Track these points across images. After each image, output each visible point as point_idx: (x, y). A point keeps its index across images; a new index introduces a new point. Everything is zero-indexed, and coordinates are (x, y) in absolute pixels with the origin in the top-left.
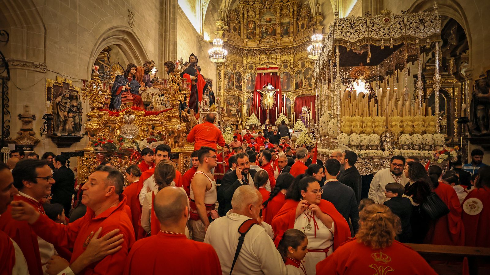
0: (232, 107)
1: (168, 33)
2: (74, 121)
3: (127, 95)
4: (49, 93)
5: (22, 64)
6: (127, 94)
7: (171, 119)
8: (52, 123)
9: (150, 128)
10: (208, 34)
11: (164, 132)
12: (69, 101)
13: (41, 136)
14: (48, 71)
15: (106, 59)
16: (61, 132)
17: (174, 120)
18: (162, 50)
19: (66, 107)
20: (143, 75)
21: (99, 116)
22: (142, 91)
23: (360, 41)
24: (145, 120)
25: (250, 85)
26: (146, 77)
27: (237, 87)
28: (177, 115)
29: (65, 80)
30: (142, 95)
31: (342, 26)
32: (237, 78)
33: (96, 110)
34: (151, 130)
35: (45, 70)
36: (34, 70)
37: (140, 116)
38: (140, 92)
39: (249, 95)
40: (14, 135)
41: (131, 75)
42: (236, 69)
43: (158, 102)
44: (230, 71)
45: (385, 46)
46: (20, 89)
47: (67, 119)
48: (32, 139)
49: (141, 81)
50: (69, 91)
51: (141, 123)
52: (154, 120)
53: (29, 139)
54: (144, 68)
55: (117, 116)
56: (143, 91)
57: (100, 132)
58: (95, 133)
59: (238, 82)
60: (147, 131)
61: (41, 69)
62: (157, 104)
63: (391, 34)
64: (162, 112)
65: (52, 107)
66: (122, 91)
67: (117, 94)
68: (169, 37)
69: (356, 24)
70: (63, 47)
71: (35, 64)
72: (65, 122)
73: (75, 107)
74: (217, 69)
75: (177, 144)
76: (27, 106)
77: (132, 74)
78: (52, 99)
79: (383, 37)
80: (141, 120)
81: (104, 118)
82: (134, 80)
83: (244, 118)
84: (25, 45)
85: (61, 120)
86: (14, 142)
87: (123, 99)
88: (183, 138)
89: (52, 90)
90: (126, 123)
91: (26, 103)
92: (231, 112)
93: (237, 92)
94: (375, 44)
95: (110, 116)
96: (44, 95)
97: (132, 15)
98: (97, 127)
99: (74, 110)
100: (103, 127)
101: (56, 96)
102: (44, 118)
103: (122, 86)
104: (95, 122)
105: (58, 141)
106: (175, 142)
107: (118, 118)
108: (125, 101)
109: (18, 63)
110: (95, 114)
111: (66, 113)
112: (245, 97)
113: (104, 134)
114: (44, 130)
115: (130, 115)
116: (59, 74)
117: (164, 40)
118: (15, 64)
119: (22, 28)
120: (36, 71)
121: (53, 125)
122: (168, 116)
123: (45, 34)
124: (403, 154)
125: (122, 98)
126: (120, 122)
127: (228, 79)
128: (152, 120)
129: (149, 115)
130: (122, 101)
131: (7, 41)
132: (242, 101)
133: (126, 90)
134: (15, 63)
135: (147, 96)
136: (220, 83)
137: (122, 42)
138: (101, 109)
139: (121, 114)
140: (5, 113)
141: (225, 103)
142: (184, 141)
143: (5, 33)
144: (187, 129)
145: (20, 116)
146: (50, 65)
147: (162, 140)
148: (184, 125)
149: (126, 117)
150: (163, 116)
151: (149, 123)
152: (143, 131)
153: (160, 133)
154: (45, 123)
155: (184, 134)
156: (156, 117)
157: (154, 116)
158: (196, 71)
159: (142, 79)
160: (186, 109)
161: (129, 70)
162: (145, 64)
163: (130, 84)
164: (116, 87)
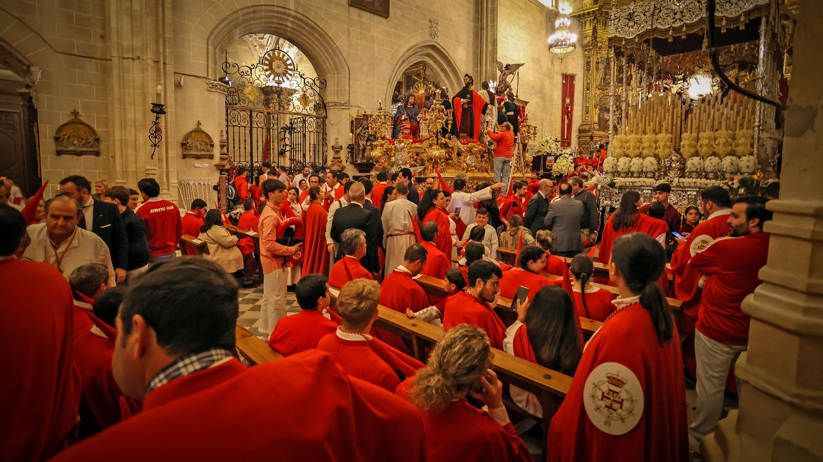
2: (372, 149)
4: (352, 126)
5: (334, 104)
6: (405, 123)
7: (432, 146)
8: (354, 152)
9: (415, 155)
11: (426, 158)
12: (367, 131)
13: (347, 163)
14: (352, 107)
16: (361, 160)
18: (477, 53)
19: (365, 137)
21: (382, 145)
22: (420, 119)
23: (639, 36)
24: (412, 148)
28: (435, 142)
29: (365, 112)
31: (618, 19)
33: (380, 139)
34: (416, 157)
35: (349, 107)
36: (342, 108)
37: (409, 144)
38: (418, 119)
40: (329, 163)
45: (674, 38)
46: (333, 125)
47: (365, 147)
48: (340, 166)
50: (367, 122)
51: (408, 150)
52: (419, 147)
53: (338, 165)
54: (425, 94)
55: (393, 145)
58: (379, 160)
60: (413, 157)
61: (346, 106)
63: (684, 18)
64: (426, 139)
65: (354, 138)
66: (401, 120)
68: (487, 35)
69: (635, 14)
70: (363, 82)
71: (342, 103)
72: (364, 150)
73: (373, 136)
74: (585, 56)
75: (434, 170)
76: (337, 139)
77: (410, 103)
78: (354, 130)
79: (674, 25)
80: (409, 148)
81: (385, 147)
84: (336, 88)
85: (361, 149)
86: (329, 168)
89: (354, 123)
90: (398, 151)
91: (336, 136)
94: (660, 37)
95: (389, 144)
96: (349, 128)
97: (434, 25)
98: (380, 154)
100: (384, 154)
101: (357, 128)
102: (348, 148)
103: (401, 116)
104: (378, 150)
105: (358, 167)
106: (433, 168)
107: (393, 146)
108: (403, 129)
109: (331, 104)
110: (378, 143)
111: (364, 143)
113: (385, 161)
114: (348, 158)
115: (401, 144)
116: (360, 107)
117: (479, 40)
118: (330, 106)
119: (334, 74)
122: (429, 144)
123: (349, 75)
124: (681, 184)
125: (400, 127)
126: (395, 150)
127: (603, 70)
128: (417, 147)
129: (415, 143)
130: (400, 130)
131: (325, 87)
133: (405, 119)
136: (590, 78)
137: (426, 57)
138: (383, 138)
139: (395, 142)
140: (325, 145)
141: (596, 108)
142: (442, 166)
143: (324, 81)
144: (449, 155)
145: (333, 146)
146: (353, 102)
147: (422, 165)
148: (443, 151)
149: (398, 145)
150: (426, 144)
151: (414, 150)
152: (411, 157)
153: (422, 160)
154: (349, 152)
155: (442, 160)
156: (421, 145)
157: (418, 144)
158: (471, 93)
159: (423, 106)
160: (447, 135)
161: (408, 99)
162: (426, 90)
163: (409, 112)
164: (397, 118)
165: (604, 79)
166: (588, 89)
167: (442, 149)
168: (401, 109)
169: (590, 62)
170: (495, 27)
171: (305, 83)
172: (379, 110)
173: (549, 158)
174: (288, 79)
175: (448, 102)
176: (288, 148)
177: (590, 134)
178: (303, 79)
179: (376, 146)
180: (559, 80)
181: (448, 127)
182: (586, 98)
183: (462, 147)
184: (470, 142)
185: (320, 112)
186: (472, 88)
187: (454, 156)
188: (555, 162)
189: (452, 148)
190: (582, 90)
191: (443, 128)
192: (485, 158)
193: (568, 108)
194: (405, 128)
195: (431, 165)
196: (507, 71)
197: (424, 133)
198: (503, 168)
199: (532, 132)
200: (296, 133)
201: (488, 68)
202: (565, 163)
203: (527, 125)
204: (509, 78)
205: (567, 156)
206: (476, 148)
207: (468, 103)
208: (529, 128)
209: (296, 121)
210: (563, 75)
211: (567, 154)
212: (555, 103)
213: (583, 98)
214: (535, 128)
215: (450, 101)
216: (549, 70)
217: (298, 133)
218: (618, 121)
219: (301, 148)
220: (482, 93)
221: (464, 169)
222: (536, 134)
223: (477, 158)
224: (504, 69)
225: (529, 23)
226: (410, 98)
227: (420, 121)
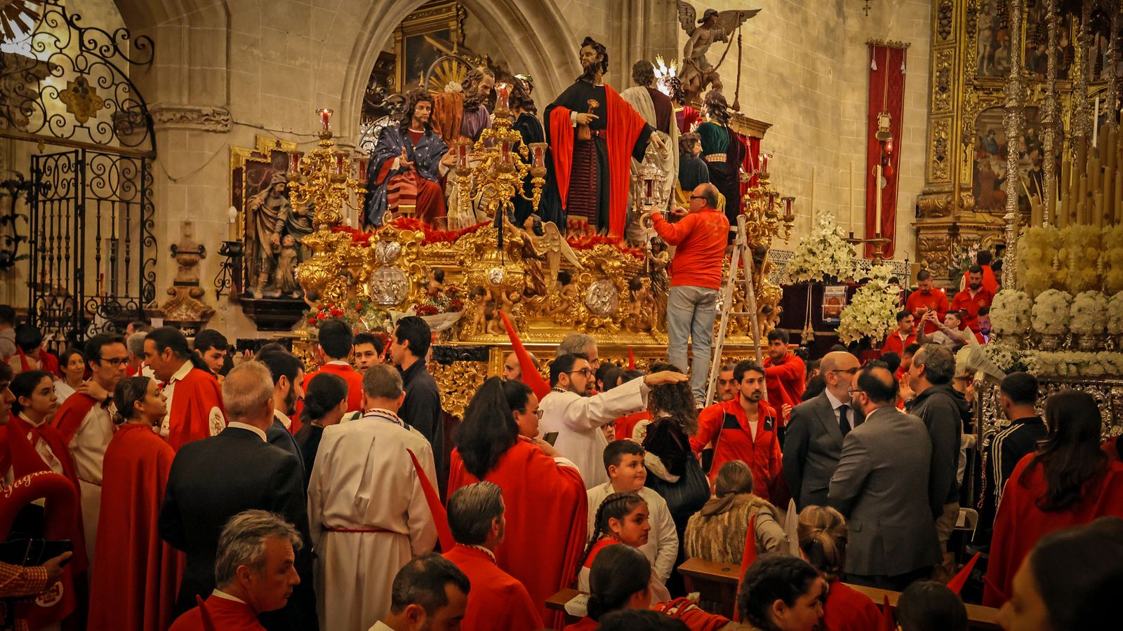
2: (298, 256)
3: (402, 184)
4: (237, 184)
5: (178, 116)
6: (403, 180)
7: (484, 252)
8: (244, 265)
9: (432, 279)
11: (466, 288)
13: (218, 299)
14: (236, 126)
15: (453, 25)
16: (263, 290)
17: (489, 256)
19: (276, 220)
20: (459, 116)
21: (330, 247)
22: (447, 169)
24: (423, 257)
29: (278, 144)
33: (325, 229)
34: (434, 284)
35: (226, 125)
36: (204, 127)
37: (413, 244)
38: (443, 171)
40: (162, 299)
41: (417, 124)
46: (175, 181)
47: (278, 252)
48: (196, 308)
50: (283, 175)
51: (412, 264)
52: (445, 256)
53: (192, 307)
54: (464, 95)
55: (364, 246)
57: (329, 288)
58: (320, 291)
60: (426, 285)
61: (218, 122)
65: (243, 223)
66: (390, 173)
67: (379, 182)
70: (272, 52)
71: (205, 113)
72: (274, 260)
73: (302, 216)
75: (491, 323)
76: (188, 224)
77: (418, 120)
78: (244, 200)
80: (414, 257)
81: (340, 251)
82: (429, 135)
84: (186, 66)
85: (264, 256)
86: (161, 314)
87: (391, 196)
88: (512, 307)
89: (244, 175)
90: (381, 264)
91: (185, 216)
92: (1002, 186)
96: (226, 191)
98: (324, 275)
99: (297, 227)
102: (223, 253)
103: (391, 159)
104: (318, 263)
105: (256, 313)
106: (489, 317)
107: (366, 251)
108: (395, 200)
109: (170, 115)
110: (318, 240)
111: (275, 237)
113: (341, 295)
114: (224, 283)
115: (389, 242)
116: (262, 128)
118: (165, 119)
119: (180, 21)
120: (208, 131)
121: (246, 268)
122: (477, 245)
123: (229, 25)
125: (388, 192)
126: (370, 263)
127: (987, 33)
128: (439, 255)
129: (432, 243)
130: (387, 202)
131: (151, 62)
133: (403, 170)
134: (166, 116)
136: (948, 57)
138: (335, 226)
139: (372, 239)
140: (148, 241)
141: (966, 145)
142: (514, 313)
143: (146, 42)
144: (534, 279)
145: (173, 247)
146: (239, 109)
147: (453, 309)
148: (517, 267)
149: (380, 249)
150: (465, 245)
151: (431, 264)
152: (418, 285)
153: (453, 292)
154: (226, 265)
155: (515, 296)
156: (449, 248)
157: (443, 244)
158: (601, 93)
159: (457, 129)
160: (529, 221)
161: (410, 109)
162: (467, 81)
163: (414, 148)
164: (376, 164)
165: (991, 58)
166: (943, 89)
167: (515, 261)
168: (389, 139)
169: (949, 9)
171: (81, 44)
172: (322, 137)
173: (831, 291)
174: (24, 28)
175: (532, 121)
176: (23, 248)
177: (949, 219)
178: (75, 33)
179: (312, 249)
180: (857, 61)
181: (531, 195)
182: (936, 116)
183: (577, 258)
184: (596, 241)
185: (134, 140)
186: (604, 80)
187: (551, 282)
188: (849, 303)
189: (544, 259)
190: (926, 91)
191: (516, 199)
192: (643, 290)
193: (884, 143)
194: (403, 197)
195: (482, 309)
196: (706, 33)
197: (459, 213)
198: (693, 318)
199: (781, 212)
200: (52, 201)
201: (653, 21)
202: (875, 305)
203: (766, 194)
204: (713, 53)
205: (882, 284)
206: (617, 258)
207: (593, 125)
208: (771, 200)
209: (51, 163)
210: (871, 45)
211: (883, 278)
212: (845, 127)
213: (930, 113)
214: (789, 201)
215: (540, 117)
216: (830, 31)
217: (60, 200)
218: (1032, 182)
219: (67, 249)
220: (633, 94)
221: (578, 323)
222: (792, 219)
223: (619, 289)
224: (697, 25)
226: (417, 106)
227: (446, 175)
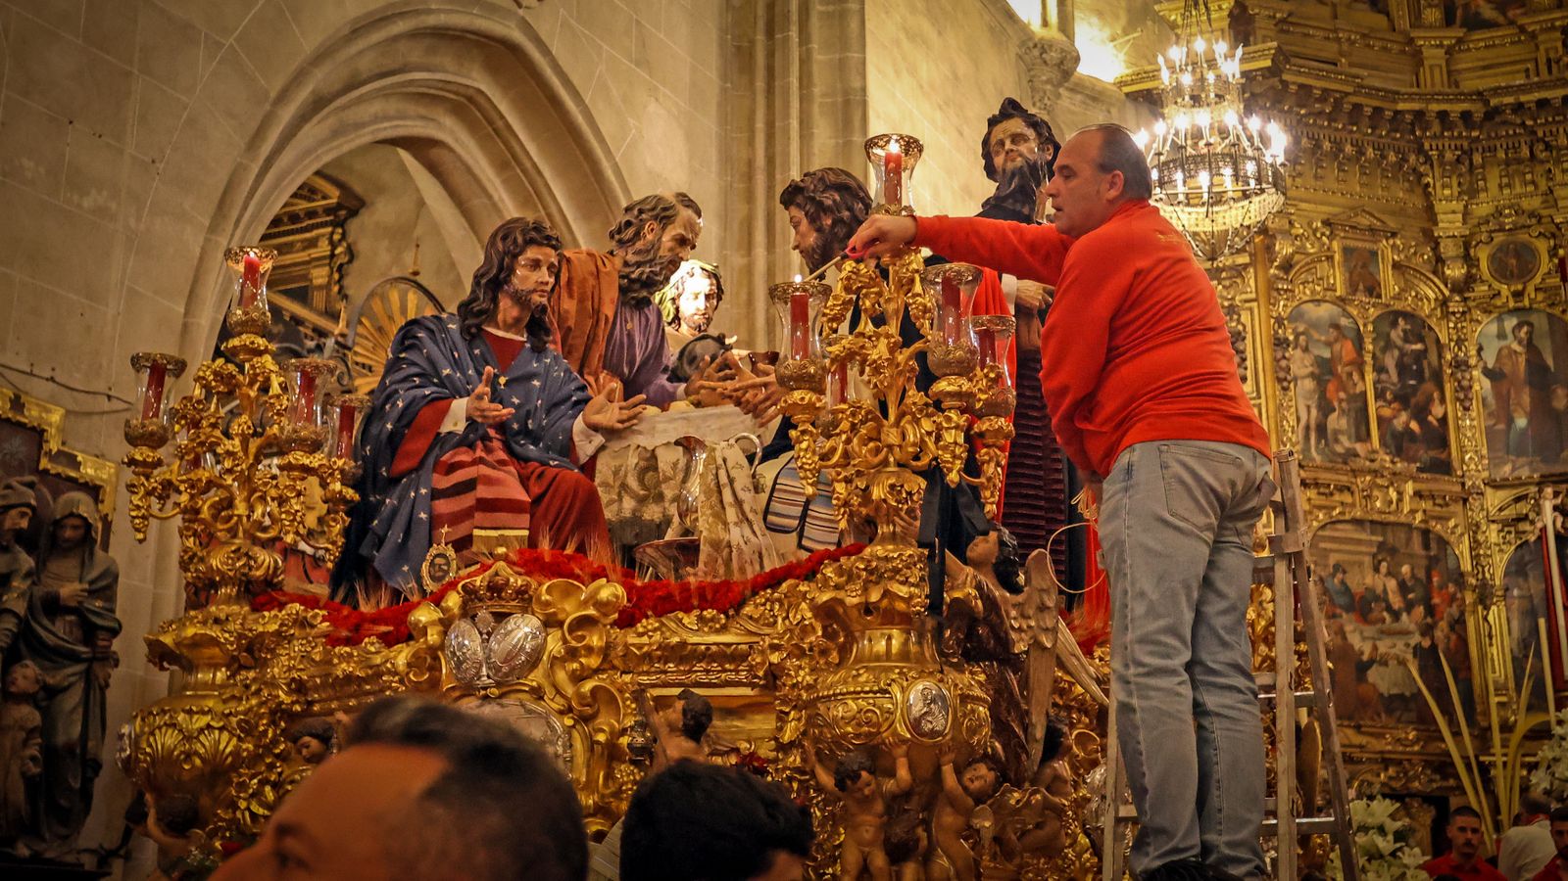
0: (1369, 630)
1: (794, 34)
2: (47, 729)
3: (483, 470)
6: (481, 461)
7: (851, 639)
9: (672, 728)
10: (1107, 33)
11: (795, 759)
12: (27, 562)
15: (320, 275)
17: (881, 646)
18: (750, 163)
20: (608, 310)
22: (599, 439)
24: (633, 661)
25: (1521, 422)
26: (634, 324)
27: (1399, 443)
28: (910, 592)
29: (17, 404)
30: (604, 469)
32: (1390, 361)
33: (228, 600)
38: (585, 448)
39: (1523, 508)
41: (515, 312)
42: (1373, 290)
43: (739, 503)
44: (1325, 311)
49: (595, 360)
50: (31, 485)
51: (588, 686)
52: (707, 656)
54: (618, 262)
55: (389, 641)
56: (611, 433)
57: (242, 786)
58: (205, 801)
59: (1403, 399)
62: (731, 514)
64: (773, 580)
66: (441, 441)
67: (403, 465)
68: (805, 61)
73: (69, 610)
77: (520, 299)
80: (594, 662)
82: (539, 350)
83: (1506, 728)
87: (443, 506)
88: (968, 814)
90: (468, 691)
92: (1373, 675)
93: (1409, 488)
95: (333, 640)
98: (227, 744)
99: (50, 639)
100: (275, 742)
103: (439, 405)
104: (210, 703)
107: (402, 655)
108: (466, 514)
110: (214, 632)
112: (1493, 534)
115: (501, 617)
117: (760, 84)
122: (827, 613)
125: (436, 494)
127: (1309, 384)
128: (682, 654)
129: (659, 614)
130: (434, 522)
132: (1466, 565)
135: (641, 481)
137: (449, 121)
138: (261, 592)
148: (973, 684)
151: (666, 685)
156: (724, 629)
157: (701, 618)
161: (501, 269)
162: (628, 224)
163: (502, 380)
164: (395, 414)
168: (430, 347)
170: (854, 25)
179: (186, 662)
194: (487, 506)
225: (956, 77)
226: (522, 260)
227: (593, 458)
